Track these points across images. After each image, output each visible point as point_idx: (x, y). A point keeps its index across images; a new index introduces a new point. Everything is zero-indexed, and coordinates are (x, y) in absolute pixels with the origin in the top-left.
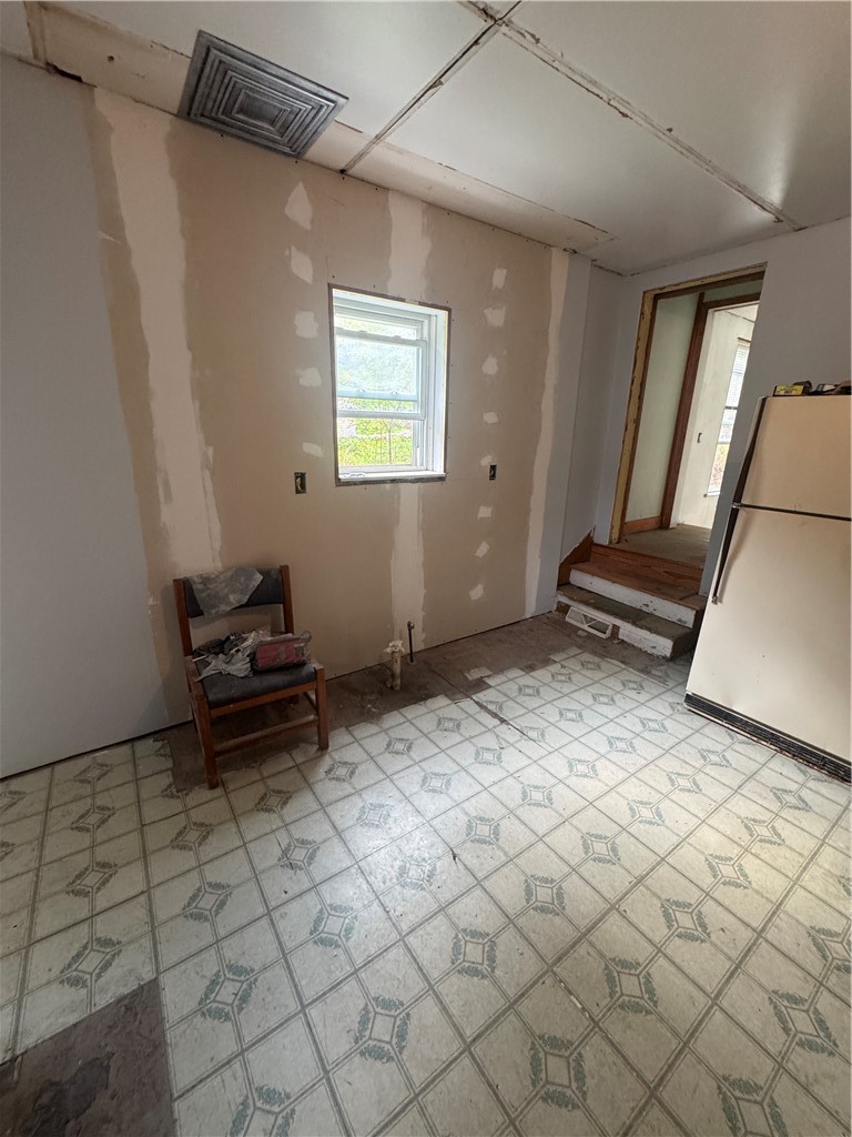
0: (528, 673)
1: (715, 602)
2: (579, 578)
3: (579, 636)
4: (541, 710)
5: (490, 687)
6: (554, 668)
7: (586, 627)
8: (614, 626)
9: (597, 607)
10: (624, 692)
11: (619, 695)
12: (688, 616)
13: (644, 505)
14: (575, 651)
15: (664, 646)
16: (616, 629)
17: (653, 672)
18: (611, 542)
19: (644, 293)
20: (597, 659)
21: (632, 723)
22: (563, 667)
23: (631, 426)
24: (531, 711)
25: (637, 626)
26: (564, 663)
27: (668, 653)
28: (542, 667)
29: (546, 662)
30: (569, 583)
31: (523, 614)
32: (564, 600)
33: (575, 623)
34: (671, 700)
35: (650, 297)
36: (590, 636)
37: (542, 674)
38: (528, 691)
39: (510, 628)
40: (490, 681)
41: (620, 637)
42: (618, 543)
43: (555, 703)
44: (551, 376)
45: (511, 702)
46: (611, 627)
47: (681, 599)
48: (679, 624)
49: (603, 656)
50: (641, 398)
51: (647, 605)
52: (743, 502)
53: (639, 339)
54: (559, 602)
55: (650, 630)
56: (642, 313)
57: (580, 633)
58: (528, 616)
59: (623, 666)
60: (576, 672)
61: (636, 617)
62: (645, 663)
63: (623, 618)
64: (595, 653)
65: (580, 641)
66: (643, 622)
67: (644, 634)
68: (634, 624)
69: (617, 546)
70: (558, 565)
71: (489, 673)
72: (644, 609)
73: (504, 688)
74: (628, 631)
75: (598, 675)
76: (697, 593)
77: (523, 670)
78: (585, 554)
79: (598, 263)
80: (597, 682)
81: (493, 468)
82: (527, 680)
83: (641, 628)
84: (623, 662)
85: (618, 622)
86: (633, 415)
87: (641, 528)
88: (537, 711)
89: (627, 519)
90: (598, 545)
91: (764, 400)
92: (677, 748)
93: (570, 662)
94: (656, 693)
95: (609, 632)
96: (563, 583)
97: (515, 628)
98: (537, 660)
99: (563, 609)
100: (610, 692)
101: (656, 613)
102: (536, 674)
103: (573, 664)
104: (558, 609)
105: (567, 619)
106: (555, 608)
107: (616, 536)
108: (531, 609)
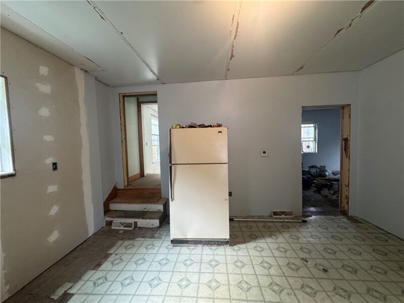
0: (97, 270)
1: (172, 201)
2: (114, 206)
3: (121, 234)
4: (111, 289)
5: (73, 295)
6: (111, 259)
7: (122, 228)
8: (135, 222)
9: (126, 217)
10: (148, 252)
11: (146, 255)
12: (160, 207)
13: (134, 170)
14: (120, 242)
15: (156, 222)
16: (136, 223)
17: (156, 236)
18: (125, 187)
19: (119, 94)
20: (131, 242)
21: (156, 266)
22: (116, 255)
23: (124, 141)
24: (105, 294)
25: (144, 219)
26: (116, 252)
27: (158, 225)
28: (106, 261)
29: (107, 256)
30: (110, 210)
31: (88, 235)
32: (109, 219)
33: (117, 228)
34: (166, 245)
35: (121, 96)
36: (125, 231)
37: (106, 265)
38: (100, 282)
39: (81, 247)
40: (71, 292)
41: (138, 226)
42: (128, 186)
43: (117, 280)
44: (83, 120)
45: (91, 296)
46: (133, 224)
47: (157, 202)
48: (159, 211)
49: (133, 239)
50: (125, 130)
51: (145, 209)
52: (173, 163)
53: (120, 110)
54: (106, 221)
55: (150, 218)
56: (120, 101)
57: (120, 232)
58: (90, 234)
59: (143, 239)
60: (123, 254)
61: (143, 215)
62: (151, 233)
63: (138, 217)
64: (129, 239)
65: (121, 236)
66: (146, 216)
67: (148, 221)
68: (143, 218)
69: (128, 188)
70: (103, 204)
71: (71, 284)
72: (145, 210)
73: (84, 289)
74: (141, 222)
75: (134, 250)
76: (161, 198)
77: (93, 269)
78: (115, 195)
79: (98, 79)
80: (135, 254)
81: (55, 164)
82: (98, 274)
83: (146, 219)
84: (143, 237)
85: (136, 220)
86: (123, 137)
87: (135, 179)
88: (108, 292)
89: (129, 176)
90: (120, 190)
91: (170, 130)
92: (176, 267)
93: (119, 250)
94: (159, 245)
95: (133, 226)
96: (107, 211)
97: (84, 245)
98: (101, 259)
99: (109, 224)
100: (142, 256)
101: (150, 210)
102: (102, 267)
103: (122, 250)
104: (107, 225)
105: (112, 228)
106: (105, 224)
107: (126, 184)
108: (91, 230)
